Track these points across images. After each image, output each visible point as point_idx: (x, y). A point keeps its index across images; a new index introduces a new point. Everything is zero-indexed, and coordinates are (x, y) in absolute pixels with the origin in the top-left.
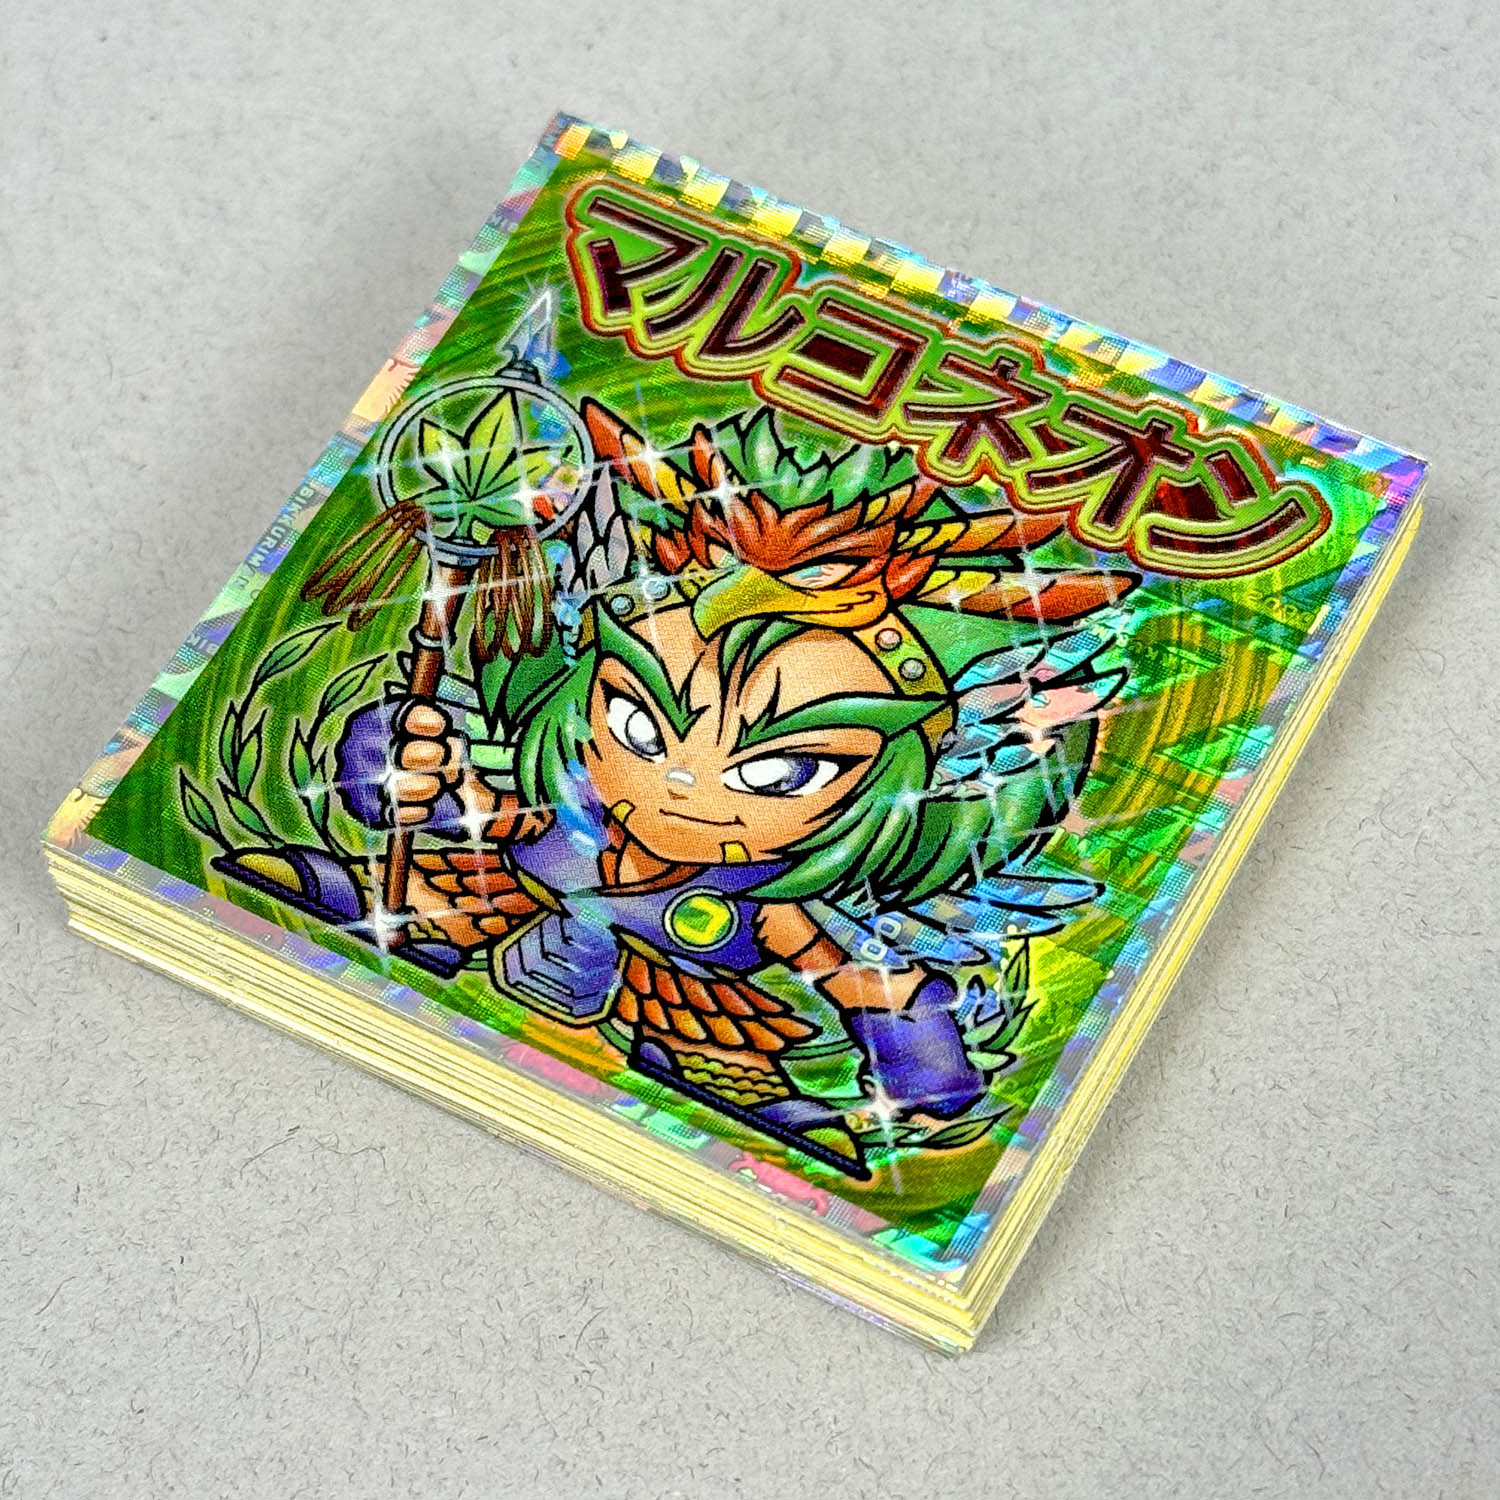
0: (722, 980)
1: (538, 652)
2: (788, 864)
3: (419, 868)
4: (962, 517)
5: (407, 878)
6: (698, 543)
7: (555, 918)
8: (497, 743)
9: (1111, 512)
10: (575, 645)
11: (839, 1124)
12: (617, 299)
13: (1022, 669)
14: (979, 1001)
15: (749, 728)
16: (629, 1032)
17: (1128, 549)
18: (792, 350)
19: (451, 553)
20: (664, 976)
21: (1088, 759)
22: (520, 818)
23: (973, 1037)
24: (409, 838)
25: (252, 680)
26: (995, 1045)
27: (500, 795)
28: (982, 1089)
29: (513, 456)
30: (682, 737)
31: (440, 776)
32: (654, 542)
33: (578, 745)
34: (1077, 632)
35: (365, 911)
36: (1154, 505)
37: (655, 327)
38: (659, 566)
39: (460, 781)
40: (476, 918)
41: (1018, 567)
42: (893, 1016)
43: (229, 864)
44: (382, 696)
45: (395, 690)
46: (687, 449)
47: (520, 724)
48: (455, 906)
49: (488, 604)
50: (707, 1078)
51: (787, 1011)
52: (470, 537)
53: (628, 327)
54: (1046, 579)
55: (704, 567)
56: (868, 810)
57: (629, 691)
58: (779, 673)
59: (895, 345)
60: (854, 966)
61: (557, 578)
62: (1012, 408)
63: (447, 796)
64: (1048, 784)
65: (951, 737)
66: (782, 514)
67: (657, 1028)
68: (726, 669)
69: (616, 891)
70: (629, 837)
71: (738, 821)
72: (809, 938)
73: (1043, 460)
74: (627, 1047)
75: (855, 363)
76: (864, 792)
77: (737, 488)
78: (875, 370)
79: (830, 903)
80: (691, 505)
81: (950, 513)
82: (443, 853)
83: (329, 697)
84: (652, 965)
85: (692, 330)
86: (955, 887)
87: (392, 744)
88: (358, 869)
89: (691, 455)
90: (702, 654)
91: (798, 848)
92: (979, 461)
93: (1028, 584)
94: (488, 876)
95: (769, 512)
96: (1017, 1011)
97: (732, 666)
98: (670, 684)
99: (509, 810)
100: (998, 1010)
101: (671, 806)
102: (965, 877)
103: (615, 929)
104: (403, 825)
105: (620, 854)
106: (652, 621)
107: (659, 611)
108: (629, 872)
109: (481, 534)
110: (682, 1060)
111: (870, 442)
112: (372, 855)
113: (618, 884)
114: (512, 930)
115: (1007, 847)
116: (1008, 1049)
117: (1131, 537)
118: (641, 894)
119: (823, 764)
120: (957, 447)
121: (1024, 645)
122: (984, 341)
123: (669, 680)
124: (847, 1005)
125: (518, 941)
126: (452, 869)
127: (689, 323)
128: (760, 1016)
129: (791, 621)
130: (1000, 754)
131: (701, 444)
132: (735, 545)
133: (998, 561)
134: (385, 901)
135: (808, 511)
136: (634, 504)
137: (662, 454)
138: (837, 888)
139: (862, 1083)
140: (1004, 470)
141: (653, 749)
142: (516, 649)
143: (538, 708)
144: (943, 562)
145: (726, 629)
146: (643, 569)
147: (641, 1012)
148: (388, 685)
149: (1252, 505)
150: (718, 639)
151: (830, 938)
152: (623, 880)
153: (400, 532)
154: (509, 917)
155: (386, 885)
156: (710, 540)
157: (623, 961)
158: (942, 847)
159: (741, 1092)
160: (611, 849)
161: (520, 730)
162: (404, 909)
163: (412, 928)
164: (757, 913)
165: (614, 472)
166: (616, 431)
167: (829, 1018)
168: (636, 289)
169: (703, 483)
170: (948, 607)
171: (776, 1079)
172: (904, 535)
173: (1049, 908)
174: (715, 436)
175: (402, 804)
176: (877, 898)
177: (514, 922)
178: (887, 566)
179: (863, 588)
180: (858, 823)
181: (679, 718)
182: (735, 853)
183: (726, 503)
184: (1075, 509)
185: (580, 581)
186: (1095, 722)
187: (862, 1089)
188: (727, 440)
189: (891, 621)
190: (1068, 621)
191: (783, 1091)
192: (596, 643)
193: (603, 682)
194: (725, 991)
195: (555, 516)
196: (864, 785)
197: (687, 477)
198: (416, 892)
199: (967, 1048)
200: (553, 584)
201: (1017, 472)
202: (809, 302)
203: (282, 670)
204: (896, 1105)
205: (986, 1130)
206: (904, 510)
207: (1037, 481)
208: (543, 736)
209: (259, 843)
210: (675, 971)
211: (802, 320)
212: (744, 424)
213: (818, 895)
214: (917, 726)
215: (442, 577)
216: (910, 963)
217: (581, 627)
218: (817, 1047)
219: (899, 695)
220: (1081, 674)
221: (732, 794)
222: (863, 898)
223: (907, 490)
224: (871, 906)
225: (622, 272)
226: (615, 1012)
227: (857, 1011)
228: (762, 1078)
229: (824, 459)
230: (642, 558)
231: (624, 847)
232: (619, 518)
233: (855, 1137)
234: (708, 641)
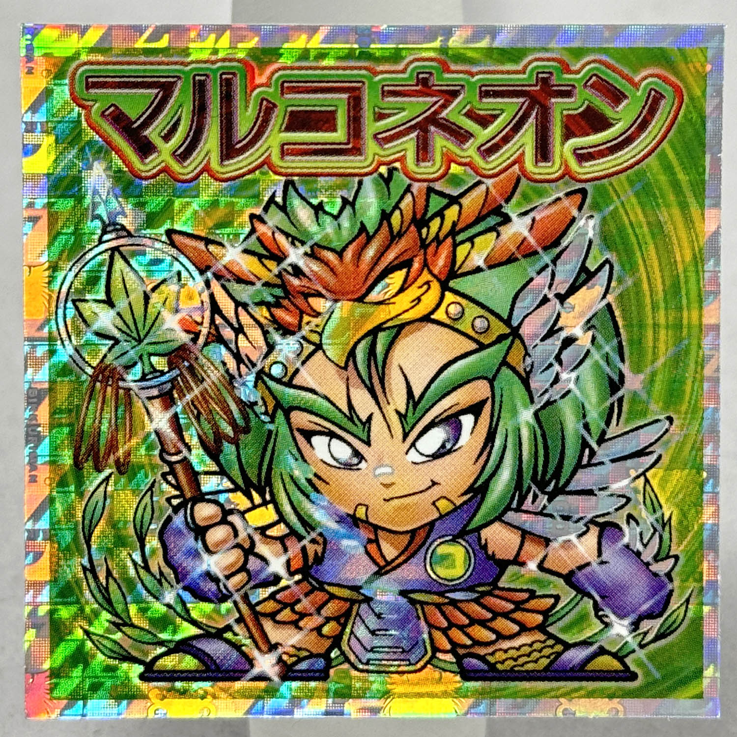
0: (483, 594)
1: (247, 430)
2: (479, 496)
3: (265, 615)
4: (454, 200)
5: (262, 626)
6: (300, 301)
7: (364, 606)
8: (259, 506)
9: (543, 152)
10: (266, 413)
11: (602, 651)
12: (145, 148)
13: (546, 290)
14: (638, 530)
15: (405, 416)
16: (449, 657)
17: (567, 173)
18: (280, 131)
19: (151, 387)
20: (449, 609)
21: (618, 334)
22: (304, 549)
23: (647, 556)
24: (246, 598)
25: (83, 541)
26: (663, 554)
27: (281, 539)
28: (670, 586)
29: (147, 298)
30: (368, 443)
31: (238, 546)
32: (272, 315)
33: (309, 481)
34: (567, 247)
35: (251, 662)
36: (568, 134)
37: (183, 156)
38: (286, 331)
39: (253, 544)
40: (318, 629)
41: (507, 220)
42: (594, 565)
43: (150, 674)
44: (170, 511)
45: (175, 502)
46: (254, 237)
47: (266, 485)
48: (301, 629)
49: (196, 412)
50: (511, 663)
51: (532, 595)
52: (155, 371)
53: (163, 164)
54: (528, 220)
55: (314, 316)
56: (507, 436)
57: (319, 428)
58: (401, 369)
59: (345, 96)
60: (554, 545)
61: (227, 371)
62: (444, 106)
63: (252, 559)
64: (603, 363)
65: (529, 361)
66: (340, 254)
67: (465, 646)
68: (368, 382)
69: (389, 568)
70: (376, 528)
71: (434, 483)
72: (518, 540)
73: (483, 134)
74: (455, 668)
75: (325, 121)
76: (497, 425)
77: (302, 250)
78: (341, 120)
79: (518, 510)
80: (279, 276)
81: (445, 201)
82: (272, 596)
83: (138, 527)
84: (438, 606)
85: (208, 146)
86: (585, 461)
87: (196, 539)
88: (229, 635)
89: (258, 239)
90: (348, 379)
91: (479, 483)
92: (443, 154)
93: (519, 227)
94: (309, 598)
95: (330, 256)
96: (664, 527)
97: (370, 378)
98: (340, 410)
99: (294, 548)
100: (652, 530)
101: (389, 493)
102: (587, 451)
103: (403, 593)
104: (238, 590)
105: (376, 541)
106: (303, 371)
107: (303, 363)
108: (390, 552)
109: (160, 363)
110: (491, 659)
111: (366, 174)
112: (231, 621)
113: (388, 563)
114: (344, 627)
115: (601, 418)
116: (671, 554)
117: (565, 163)
118: (405, 561)
119: (462, 418)
120: (424, 151)
121: (539, 273)
122: (401, 67)
123: (337, 408)
124: (565, 572)
125: (352, 632)
126: (285, 605)
127: (202, 144)
128: (519, 606)
129: (388, 328)
130: (563, 357)
131: (261, 228)
132: (324, 292)
133: (492, 221)
134: (258, 648)
135: (354, 244)
136: (244, 293)
137: (240, 248)
138: (516, 498)
139: (600, 618)
140: (462, 154)
141: (355, 461)
142: (231, 434)
143: (270, 469)
144: (459, 238)
145: (352, 354)
146: (276, 337)
147: (450, 641)
148: (168, 500)
149: (628, 105)
150: (351, 363)
151: (530, 533)
152: (389, 558)
153: (109, 389)
154: (336, 619)
155: (251, 637)
156: (306, 296)
157: (420, 612)
158: (563, 438)
159: (536, 661)
160: (370, 541)
161: (268, 489)
162: (273, 647)
163: (285, 657)
164: (479, 539)
165: (218, 277)
166: (201, 246)
167: (559, 586)
168: (153, 133)
169: (279, 257)
170: (478, 270)
171: (550, 642)
172: (424, 231)
173: (647, 447)
174: (266, 218)
175: (228, 577)
176: (544, 493)
177: (342, 621)
178: (425, 260)
179: (420, 281)
180: (505, 447)
181: (359, 431)
182: (444, 506)
183: (301, 263)
184: (520, 160)
185: (242, 366)
186: (609, 306)
187: (602, 622)
188: (275, 218)
189: (449, 297)
190: (557, 243)
191: (559, 648)
192: (278, 405)
193: (298, 430)
194: (491, 601)
195: (199, 328)
196: (495, 419)
197: (266, 257)
198: (274, 634)
199: (648, 564)
200: (228, 378)
201: (470, 151)
202: (271, 90)
203: (97, 525)
204: (626, 622)
205: (686, 611)
206: (414, 213)
207: (488, 151)
208: (284, 486)
209: (160, 650)
210: (454, 603)
211: (275, 106)
212: (279, 199)
213: (508, 508)
214: (504, 363)
215: (156, 407)
216: (586, 525)
217: (263, 398)
218: (562, 608)
219: (482, 347)
220: (583, 276)
221: (420, 466)
222: (535, 497)
223: (408, 199)
224: (543, 500)
225: (135, 125)
226: (435, 649)
227: (572, 573)
228: (543, 645)
229: (345, 201)
230: (271, 329)
231: (376, 535)
232: (240, 309)
233: (615, 655)
234: (345, 368)
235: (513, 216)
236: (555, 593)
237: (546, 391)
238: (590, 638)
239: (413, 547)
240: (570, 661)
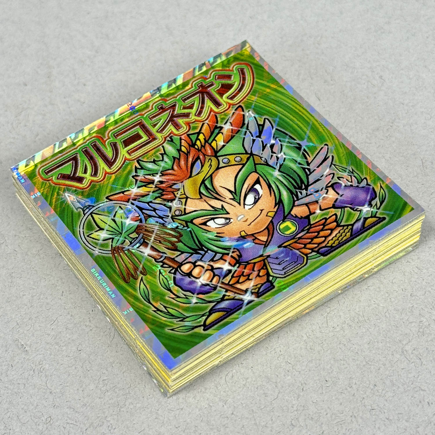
0: (308, 229)
1: (181, 235)
2: (281, 204)
3: (234, 284)
4: (199, 133)
6: (170, 189)
7: (268, 259)
9: (217, 104)
10: (184, 227)
12: (80, 180)
14: (345, 179)
15: (234, 198)
16: (314, 253)
17: (230, 105)
18: (124, 148)
19: (136, 244)
20: (300, 241)
21: (287, 134)
22: (232, 256)
24: (223, 283)
25: (148, 303)
26: (360, 181)
27: (221, 258)
28: (371, 187)
29: (114, 221)
30: (228, 213)
31: (207, 270)
32: (162, 199)
33: (216, 236)
34: (248, 123)
35: (242, 300)
36: (221, 95)
37: (95, 174)
38: (172, 200)
39: (212, 266)
40: (258, 275)
41: (221, 128)
43: (206, 327)
44: (173, 275)
45: (173, 271)
46: (138, 182)
47: (202, 247)
48: (251, 279)
49: (158, 241)
51: (326, 219)
52: (134, 239)
53: (90, 181)
54: (228, 124)
55: (178, 191)
56: (275, 183)
57: (206, 220)
58: (221, 187)
59: (138, 127)
60: (320, 201)
61: (160, 223)
62: (174, 111)
63: (215, 271)
65: (263, 159)
66: (172, 169)
67: (316, 247)
68: (213, 197)
69: (268, 243)
70: (253, 235)
71: (262, 210)
72: (306, 207)
73: (194, 111)
74: (318, 255)
75: (138, 137)
76: (269, 182)
77: (158, 176)
78: (142, 133)
79: (298, 200)
80: (156, 187)
81: (196, 135)
82: (232, 277)
83: (165, 287)
84: (296, 242)
85: (102, 167)
86: (308, 173)
87: (190, 278)
88: (226, 297)
89: (140, 181)
90: (205, 201)
91: (277, 201)
92: (184, 124)
93: (227, 128)
94: (246, 269)
95: (170, 172)
96: (352, 173)
97: (213, 195)
99: (228, 258)
100: (350, 177)
101: (248, 222)
102: (306, 170)
103: (280, 247)
104: (218, 283)
105: (256, 238)
106: (186, 207)
107: (185, 205)
108: (264, 239)
109: (134, 235)
110: (329, 245)
111: (163, 143)
112: (224, 293)
113: (266, 242)
114: (267, 269)
116: (363, 178)
117: (227, 103)
118: (272, 237)
119: (255, 187)
120: (177, 126)
121: (245, 135)
122: (150, 108)
123: (208, 210)
124: (331, 206)
125: (271, 269)
126: (240, 276)
127: (99, 167)
128: (324, 225)
131: (139, 178)
132: (175, 182)
133: (217, 131)
135: (175, 164)
137: (136, 188)
138: (294, 197)
139: (356, 210)
140: (191, 120)
141: (228, 221)
142: (176, 240)
144: (210, 141)
145: (200, 193)
146: (170, 204)
147: (309, 249)
148: (170, 272)
149: (234, 77)
150: (202, 195)
151: (309, 203)
152: (265, 240)
153: (121, 253)
154: (262, 268)
155: (235, 293)
156: (171, 187)
157: (291, 248)
158: (295, 171)
160: (254, 240)
161: (204, 248)
162: (246, 291)
163: (253, 291)
164: (292, 216)
165: (135, 200)
166: (122, 195)
168: (79, 174)
169: (152, 182)
170: (224, 146)
171: (345, 228)
172: (196, 147)
173: (326, 157)
174: (138, 174)
175: (211, 281)
176: (303, 189)
177: (265, 268)
178: (203, 154)
179: (207, 160)
180: (277, 186)
181: (222, 212)
182: (272, 214)
183: (161, 179)
184: (211, 110)
186: (277, 129)
187: (358, 211)
188: (141, 173)
189: (220, 159)
190: (244, 124)
191: (350, 227)
192: (186, 222)
193: (200, 224)
194: (311, 230)
195: (140, 217)
196: (267, 181)
197: (147, 185)
198: (243, 287)
199: (357, 186)
200: (162, 225)
201: (193, 117)
202: (112, 139)
203: (149, 295)
204: (366, 206)
205: (384, 190)
206: (188, 144)
207: (199, 114)
208: (209, 243)
209: (204, 318)
210: (300, 238)
211: (116, 143)
212: (138, 167)
213: (294, 201)
214: (255, 164)
215: (142, 249)
216: (325, 189)
217: (179, 223)
218: (340, 216)
219: (244, 165)
220: (261, 127)
221: (252, 209)
222: (301, 193)
223: (183, 141)
224: (304, 192)
225: (72, 175)
226: (306, 255)
227: (334, 205)
228: (343, 230)
229: (162, 154)
230: (166, 203)
231: (255, 237)
232: (150, 204)
233: (371, 217)
234: (201, 198)
235: (223, 126)
236: (333, 214)
237: (277, 163)
238: (358, 218)
239: (271, 232)
240: (358, 228)
